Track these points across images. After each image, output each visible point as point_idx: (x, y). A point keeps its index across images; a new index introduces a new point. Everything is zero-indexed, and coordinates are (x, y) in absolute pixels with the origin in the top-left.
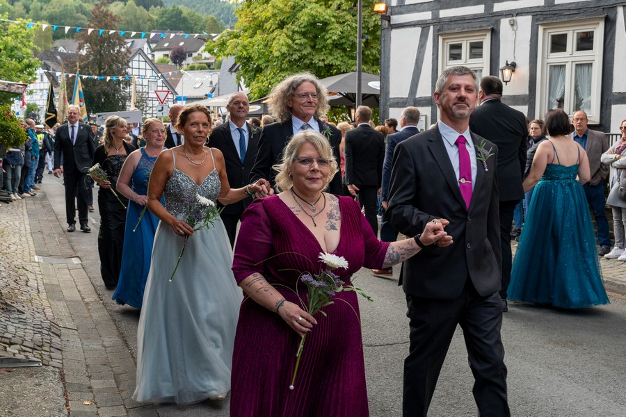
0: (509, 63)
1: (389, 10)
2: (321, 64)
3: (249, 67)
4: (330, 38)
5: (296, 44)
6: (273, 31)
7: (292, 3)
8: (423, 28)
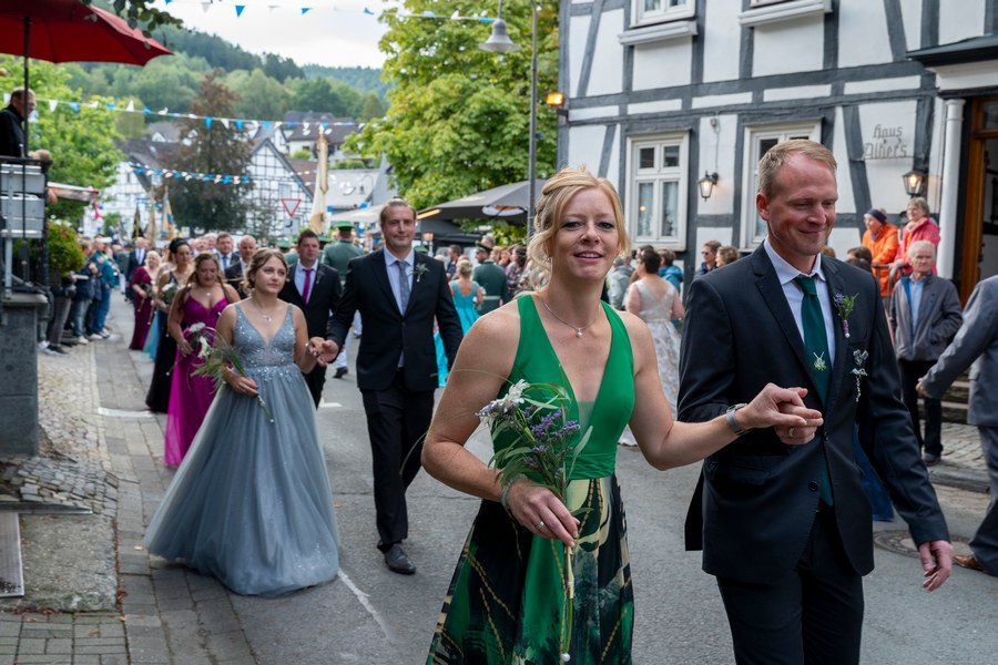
0: (710, 173)
1: (567, 103)
2: (498, 167)
3: (405, 169)
4: (509, 132)
5: (465, 140)
6: (434, 123)
7: (461, 86)
8: (608, 127)
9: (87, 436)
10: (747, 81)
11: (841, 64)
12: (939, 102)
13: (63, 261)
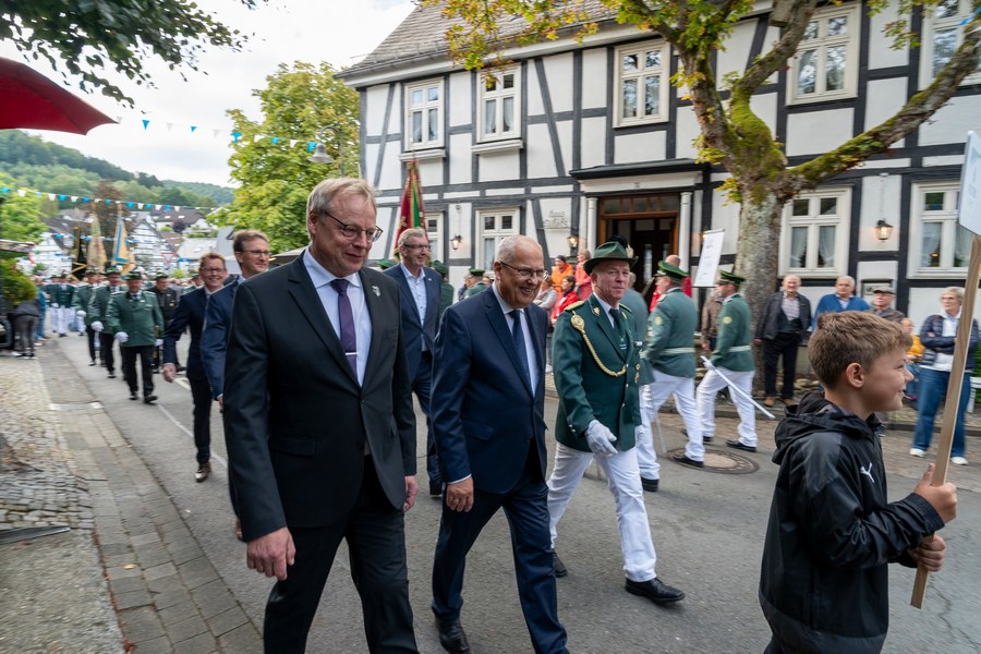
0: (456, 236)
8: (393, 208)
9: (47, 435)
10: (476, 184)
11: (529, 177)
12: (583, 199)
13: (16, 293)
